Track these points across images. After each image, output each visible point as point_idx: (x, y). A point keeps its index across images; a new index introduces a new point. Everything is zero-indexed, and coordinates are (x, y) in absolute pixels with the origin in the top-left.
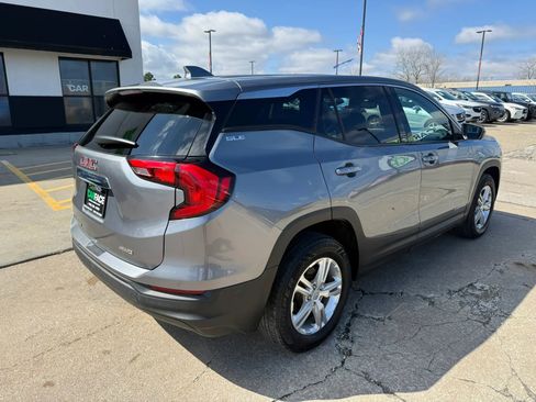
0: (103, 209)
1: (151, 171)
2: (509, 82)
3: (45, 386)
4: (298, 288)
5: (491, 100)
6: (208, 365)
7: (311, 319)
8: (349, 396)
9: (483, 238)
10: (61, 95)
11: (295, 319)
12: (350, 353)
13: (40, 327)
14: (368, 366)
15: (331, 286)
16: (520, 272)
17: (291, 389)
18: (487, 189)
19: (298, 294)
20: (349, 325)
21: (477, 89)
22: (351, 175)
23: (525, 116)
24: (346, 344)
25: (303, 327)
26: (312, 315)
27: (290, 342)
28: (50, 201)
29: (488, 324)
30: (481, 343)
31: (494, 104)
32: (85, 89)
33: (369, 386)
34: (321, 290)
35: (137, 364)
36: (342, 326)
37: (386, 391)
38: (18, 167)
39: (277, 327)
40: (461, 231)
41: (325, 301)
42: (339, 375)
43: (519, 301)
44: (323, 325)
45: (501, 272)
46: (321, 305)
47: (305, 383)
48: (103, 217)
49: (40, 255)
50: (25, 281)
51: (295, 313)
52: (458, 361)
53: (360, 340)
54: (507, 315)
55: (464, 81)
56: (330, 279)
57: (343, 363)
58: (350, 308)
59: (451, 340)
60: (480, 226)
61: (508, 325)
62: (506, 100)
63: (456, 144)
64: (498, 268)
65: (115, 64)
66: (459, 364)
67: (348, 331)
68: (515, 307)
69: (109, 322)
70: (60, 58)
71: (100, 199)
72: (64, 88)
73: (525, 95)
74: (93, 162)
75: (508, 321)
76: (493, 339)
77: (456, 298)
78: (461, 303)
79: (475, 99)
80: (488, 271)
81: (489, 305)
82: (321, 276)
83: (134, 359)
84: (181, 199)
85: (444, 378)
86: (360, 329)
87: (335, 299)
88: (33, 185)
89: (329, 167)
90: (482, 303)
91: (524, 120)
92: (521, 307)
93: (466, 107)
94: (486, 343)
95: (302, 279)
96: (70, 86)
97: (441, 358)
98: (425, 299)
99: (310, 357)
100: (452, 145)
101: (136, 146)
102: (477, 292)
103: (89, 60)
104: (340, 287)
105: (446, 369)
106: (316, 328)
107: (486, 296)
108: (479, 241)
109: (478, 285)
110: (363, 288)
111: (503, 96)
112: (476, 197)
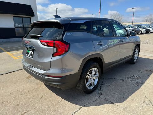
0: (32, 55)
1: (47, 43)
2: (141, 23)
3: (17, 105)
4: (87, 76)
5: (136, 28)
6: (63, 98)
7: (91, 85)
8: (102, 104)
9: (136, 64)
10: (14, 27)
11: (86, 84)
12: (101, 94)
13: (14, 90)
14: (107, 97)
15: (96, 76)
16: (146, 72)
17: (86, 103)
18: (137, 50)
19: (87, 78)
20: (101, 87)
21: (132, 25)
22: (101, 45)
23: (146, 32)
24: (100, 92)
25: (88, 87)
26: (91, 84)
27: (85, 91)
28: (13, 57)
29: (139, 86)
30: (137, 90)
31: (137, 29)
32: (21, 25)
33: (107, 102)
34: (93, 77)
35: (43, 99)
36: (99, 87)
37: (112, 103)
38: (3, 48)
39: (82, 87)
40: (130, 62)
41: (94, 80)
42: (99, 100)
43: (147, 80)
44: (94, 86)
45: (141, 72)
46: (93, 81)
47: (90, 102)
48: (33, 57)
49: (12, 71)
50: (8, 78)
51: (87, 83)
52: (131, 95)
53: (104, 91)
54: (143, 83)
55: (129, 23)
56: (95, 74)
57: (100, 96)
58: (101, 82)
59: (129, 90)
60: (135, 61)
61: (144, 86)
62: (140, 28)
63: (128, 37)
64: (140, 71)
65: (29, 18)
66: (131, 96)
67: (100, 88)
68: (145, 81)
69: (33, 88)
70: (14, 16)
71: (31, 52)
72: (15, 25)
73: (146, 26)
74: (29, 42)
75: (144, 85)
76: (140, 89)
77: (129, 79)
78: (131, 81)
79: (132, 27)
80: (138, 72)
81: (138, 81)
82: (93, 73)
83: (42, 97)
84: (55, 51)
85: (127, 99)
86: (104, 88)
87: (97, 79)
88: (8, 53)
89: (95, 42)
90: (136, 80)
91: (145, 33)
92: (147, 81)
93: (130, 30)
94: (138, 90)
95: (88, 73)
96: (16, 25)
97: (126, 94)
98: (121, 80)
99: (91, 95)
100: (127, 38)
101: (42, 37)
102: (135, 78)
103: (22, 17)
104: (98, 76)
105: (128, 97)
106: (92, 87)
107: (138, 79)
108: (135, 64)
109: (135, 76)
110: (104, 77)
111: (139, 26)
112: (134, 52)
